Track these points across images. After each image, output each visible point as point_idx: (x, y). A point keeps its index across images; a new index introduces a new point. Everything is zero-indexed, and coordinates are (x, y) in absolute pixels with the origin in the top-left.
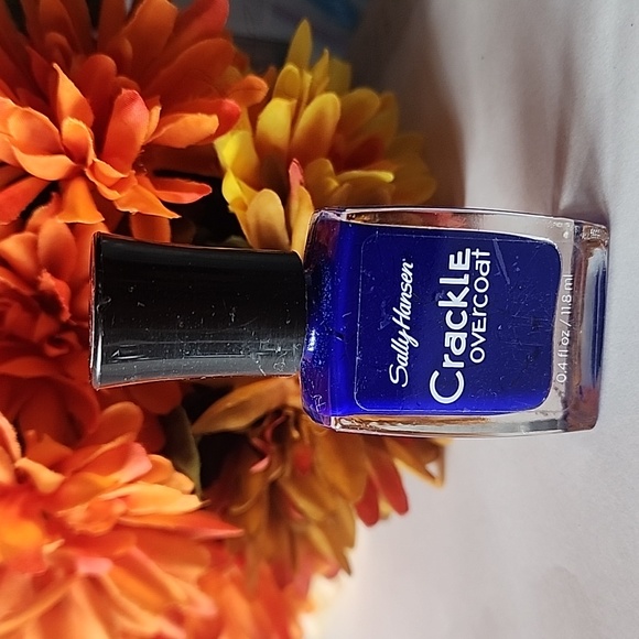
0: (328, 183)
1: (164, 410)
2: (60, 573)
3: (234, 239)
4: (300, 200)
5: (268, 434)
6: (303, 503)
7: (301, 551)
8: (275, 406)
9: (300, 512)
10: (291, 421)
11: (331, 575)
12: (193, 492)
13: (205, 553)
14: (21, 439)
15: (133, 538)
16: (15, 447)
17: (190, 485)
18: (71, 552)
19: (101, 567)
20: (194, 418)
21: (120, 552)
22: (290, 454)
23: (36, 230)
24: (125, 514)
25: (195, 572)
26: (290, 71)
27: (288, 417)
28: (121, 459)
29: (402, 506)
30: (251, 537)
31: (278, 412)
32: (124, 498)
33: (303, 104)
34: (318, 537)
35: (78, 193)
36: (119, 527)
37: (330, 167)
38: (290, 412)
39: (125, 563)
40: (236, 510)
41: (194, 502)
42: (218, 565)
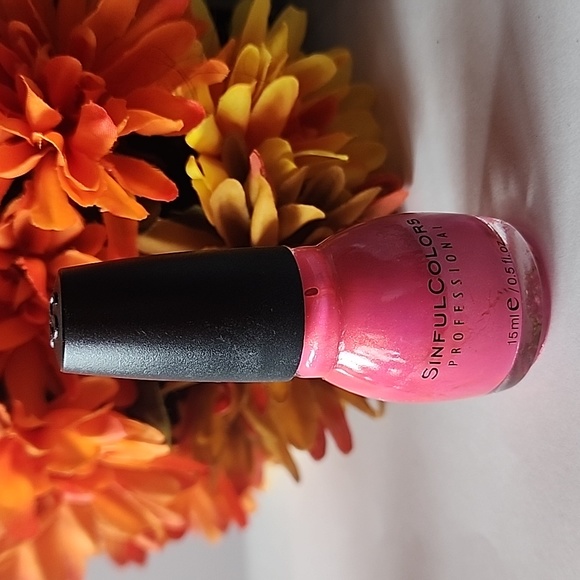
0: (286, 164)
2: (50, 500)
4: (261, 188)
12: (164, 443)
13: (175, 484)
15: (112, 475)
16: (6, 415)
17: (162, 438)
18: (58, 486)
19: (86, 497)
21: (102, 486)
23: (11, 217)
25: (166, 499)
26: (250, 52)
28: (100, 428)
29: (346, 445)
30: (214, 460)
33: (262, 83)
36: (101, 466)
37: (287, 147)
39: (111, 495)
40: (200, 440)
41: (165, 450)
42: (186, 483)
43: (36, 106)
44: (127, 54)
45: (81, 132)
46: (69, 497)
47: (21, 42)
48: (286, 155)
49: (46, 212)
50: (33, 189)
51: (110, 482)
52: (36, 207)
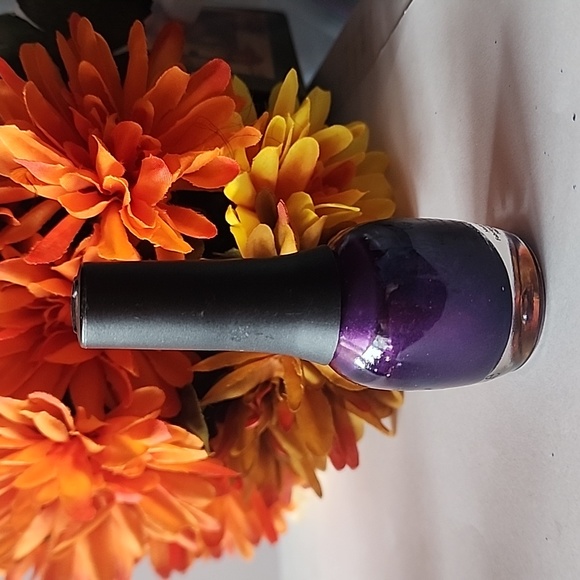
0: (308, 213)
1: (180, 385)
2: (103, 501)
5: (259, 401)
6: (286, 446)
7: (285, 472)
8: (263, 380)
9: (284, 451)
10: (277, 389)
11: (305, 487)
12: (203, 448)
13: (212, 489)
14: (74, 413)
15: (157, 477)
16: (70, 419)
17: (201, 444)
18: (111, 487)
19: (135, 498)
20: (201, 397)
21: (148, 488)
22: (276, 408)
23: (82, 253)
24: (151, 461)
25: (204, 502)
26: (278, 120)
27: (274, 385)
28: (149, 430)
30: (246, 472)
31: (267, 382)
32: (152, 454)
33: (287, 145)
34: (297, 465)
35: (114, 227)
36: (148, 469)
37: (310, 199)
38: (277, 382)
39: (154, 496)
40: (234, 453)
41: (204, 454)
42: (222, 491)
43: (105, 158)
44: (179, 122)
45: (142, 181)
46: (120, 498)
47: (94, 112)
48: (308, 206)
49: (110, 247)
50: (100, 230)
51: (158, 486)
52: (102, 244)
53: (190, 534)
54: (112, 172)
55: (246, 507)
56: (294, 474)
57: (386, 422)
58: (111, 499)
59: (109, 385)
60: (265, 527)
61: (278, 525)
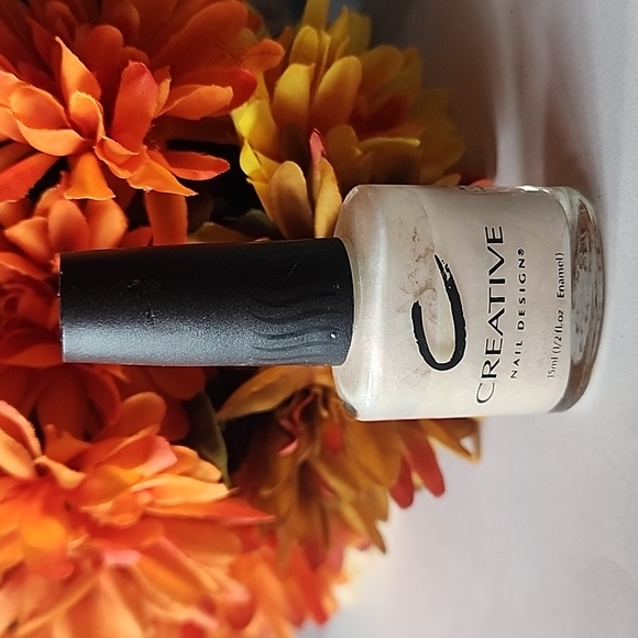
0: (352, 150)
1: (188, 395)
2: (87, 564)
3: (254, 212)
4: (323, 172)
5: (296, 415)
6: (334, 482)
7: (333, 526)
8: (302, 385)
9: (332, 491)
10: (320, 400)
11: (364, 548)
12: (221, 481)
13: (236, 541)
14: (40, 434)
15: (160, 528)
17: (217, 474)
18: (97, 544)
19: (130, 558)
20: (218, 406)
21: (148, 542)
22: (319, 432)
23: (45, 213)
24: (151, 504)
25: (226, 560)
26: (307, 32)
27: (316, 396)
28: (144, 453)
29: (438, 487)
30: (282, 520)
31: (306, 391)
32: (150, 490)
33: (323, 68)
34: (350, 514)
36: (146, 517)
37: (354, 134)
38: (318, 391)
39: (155, 553)
40: (265, 493)
41: (222, 491)
42: (249, 547)
43: (72, 67)
44: (174, 38)
45: (122, 100)
46: (111, 559)
48: (351, 141)
51: (160, 539)
53: (209, 606)
54: (84, 87)
55: (283, 576)
56: (346, 527)
57: (467, 443)
58: (98, 563)
59: (91, 405)
60: (311, 604)
61: (328, 604)
